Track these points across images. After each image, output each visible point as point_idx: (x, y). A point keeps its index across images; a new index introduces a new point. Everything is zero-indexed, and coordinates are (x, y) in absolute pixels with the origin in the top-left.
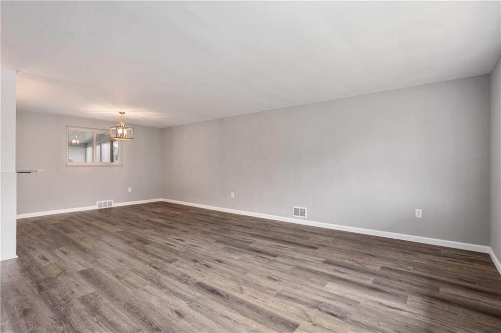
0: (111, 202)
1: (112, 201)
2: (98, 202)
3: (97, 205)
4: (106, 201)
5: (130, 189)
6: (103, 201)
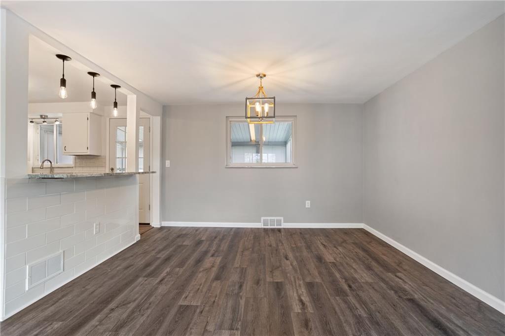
0: (281, 220)
1: (282, 218)
2: (263, 218)
3: (262, 221)
4: (273, 218)
5: (308, 204)
6: (269, 218)
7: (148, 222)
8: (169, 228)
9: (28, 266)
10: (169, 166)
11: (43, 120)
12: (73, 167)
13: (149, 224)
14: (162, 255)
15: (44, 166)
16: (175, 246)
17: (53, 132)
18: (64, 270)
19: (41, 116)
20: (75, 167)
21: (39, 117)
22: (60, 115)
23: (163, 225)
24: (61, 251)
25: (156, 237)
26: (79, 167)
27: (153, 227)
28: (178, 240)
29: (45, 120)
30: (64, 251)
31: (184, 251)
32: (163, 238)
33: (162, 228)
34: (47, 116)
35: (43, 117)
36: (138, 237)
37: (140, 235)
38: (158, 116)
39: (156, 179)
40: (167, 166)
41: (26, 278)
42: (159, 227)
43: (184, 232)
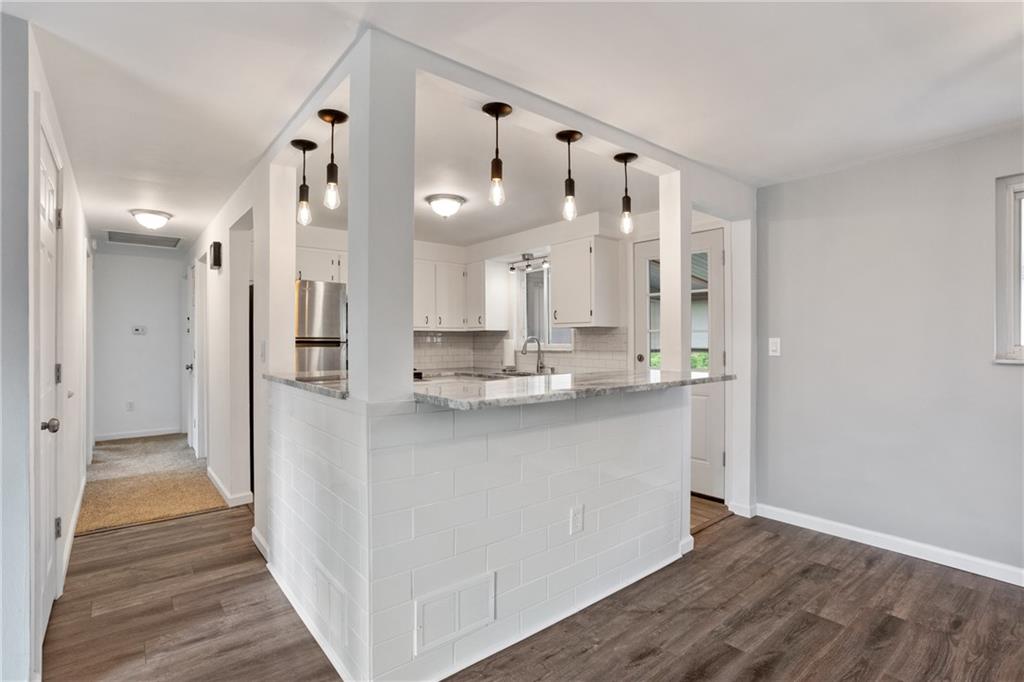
7: (722, 498)
8: (778, 529)
9: (416, 603)
10: (778, 354)
11: (526, 263)
12: (570, 352)
13: (722, 501)
14: (748, 641)
15: (528, 349)
16: (790, 614)
17: (543, 283)
18: (495, 618)
19: (524, 256)
20: (575, 351)
21: (521, 258)
22: (548, 249)
23: (759, 514)
24: (490, 573)
25: (738, 552)
26: (582, 351)
27: (733, 514)
28: (806, 586)
29: (530, 262)
30: (496, 574)
31: (824, 652)
32: (757, 562)
33: (756, 523)
34: (532, 255)
35: (526, 258)
36: (687, 543)
37: (692, 538)
38: (745, 218)
39: (740, 395)
40: (771, 353)
41: (413, 628)
42: (748, 516)
43: (825, 559)
